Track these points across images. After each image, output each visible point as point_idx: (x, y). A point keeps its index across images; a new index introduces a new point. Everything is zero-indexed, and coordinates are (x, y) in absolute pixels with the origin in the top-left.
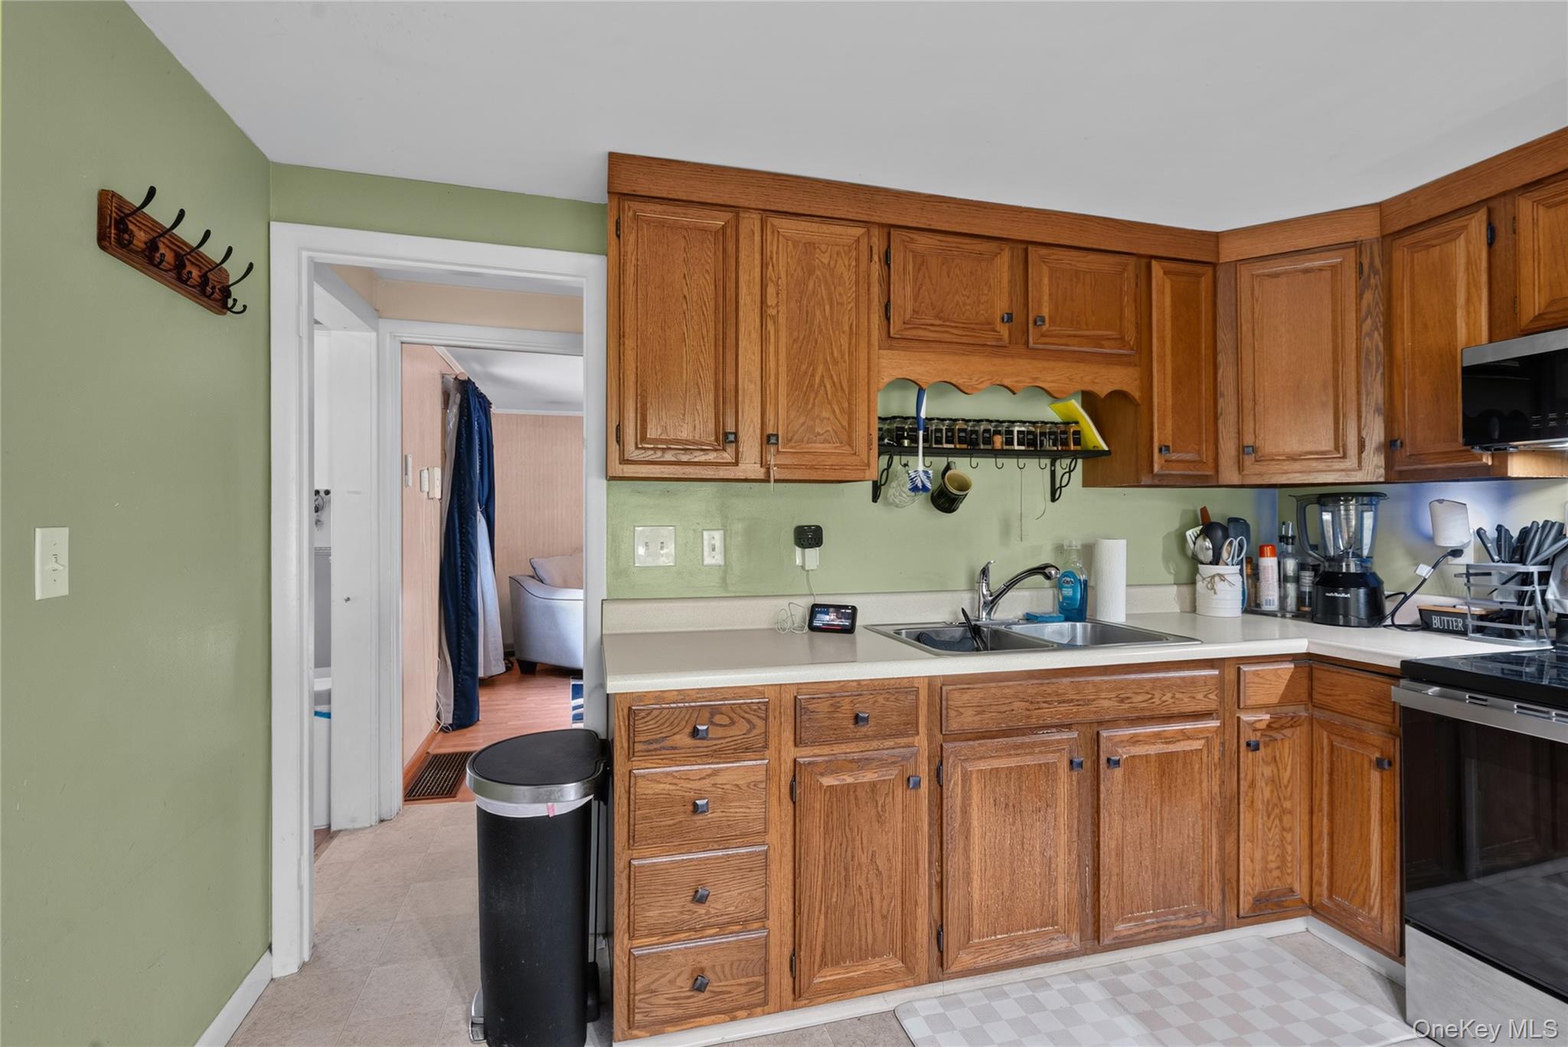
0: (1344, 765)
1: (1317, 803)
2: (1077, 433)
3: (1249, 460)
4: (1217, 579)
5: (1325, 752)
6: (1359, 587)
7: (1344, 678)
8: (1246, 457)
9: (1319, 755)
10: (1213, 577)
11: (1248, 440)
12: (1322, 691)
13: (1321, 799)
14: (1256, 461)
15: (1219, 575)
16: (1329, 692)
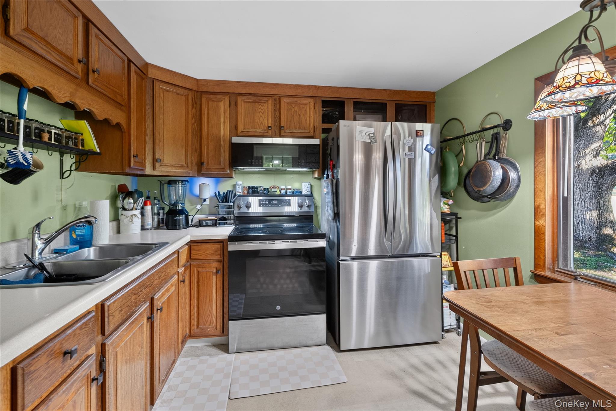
0: (203, 278)
1: (193, 296)
2: (83, 140)
3: (157, 164)
4: (133, 216)
5: (196, 275)
6: (183, 215)
7: (204, 247)
8: (157, 163)
9: (194, 277)
10: (132, 216)
11: (157, 157)
12: (195, 253)
13: (194, 294)
14: (160, 165)
15: (135, 215)
16: (198, 253)
